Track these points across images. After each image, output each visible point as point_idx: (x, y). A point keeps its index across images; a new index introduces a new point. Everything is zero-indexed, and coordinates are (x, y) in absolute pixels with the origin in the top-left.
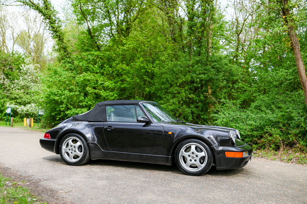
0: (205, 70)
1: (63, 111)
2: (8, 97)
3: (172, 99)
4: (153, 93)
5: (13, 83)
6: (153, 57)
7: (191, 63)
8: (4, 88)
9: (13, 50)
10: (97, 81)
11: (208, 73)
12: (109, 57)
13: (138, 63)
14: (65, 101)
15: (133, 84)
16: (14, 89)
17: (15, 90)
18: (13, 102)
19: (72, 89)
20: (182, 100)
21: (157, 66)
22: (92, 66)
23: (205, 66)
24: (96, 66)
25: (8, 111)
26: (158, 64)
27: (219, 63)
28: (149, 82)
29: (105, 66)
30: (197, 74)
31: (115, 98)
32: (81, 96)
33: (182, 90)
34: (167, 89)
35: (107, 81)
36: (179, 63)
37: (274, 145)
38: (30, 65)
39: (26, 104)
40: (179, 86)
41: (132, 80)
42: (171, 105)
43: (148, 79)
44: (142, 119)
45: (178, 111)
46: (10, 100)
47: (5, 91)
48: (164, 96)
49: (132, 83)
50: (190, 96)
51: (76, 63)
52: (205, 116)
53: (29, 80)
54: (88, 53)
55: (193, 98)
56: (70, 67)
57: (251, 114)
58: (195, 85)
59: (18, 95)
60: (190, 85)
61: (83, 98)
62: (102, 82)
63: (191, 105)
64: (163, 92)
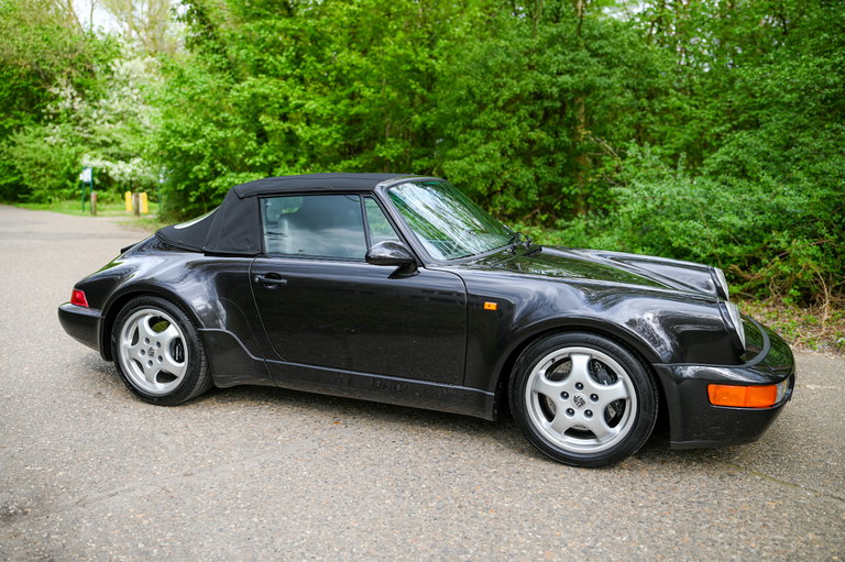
0: (572, 60)
1: (205, 180)
2: (85, 141)
3: (485, 143)
4: (433, 129)
5: (95, 107)
6: (430, 29)
7: (535, 42)
8: (74, 119)
9: (92, 26)
10: (286, 98)
11: (583, 71)
12: (317, 34)
13: (391, 47)
14: (207, 153)
15: (380, 106)
16: (98, 122)
17: (103, 123)
18: (99, 153)
19: (225, 120)
20: (511, 146)
21: (441, 55)
22: (271, 59)
23: (573, 51)
24: (283, 59)
25: (86, 176)
26: (445, 48)
27: (612, 41)
28: (423, 99)
29: (304, 56)
30: (552, 74)
31: (335, 143)
32: (250, 139)
33: (510, 118)
34: (472, 117)
35: (314, 99)
36: (503, 43)
37: (799, 290)
38: (133, 61)
39: (130, 157)
40: (503, 108)
41: (378, 93)
42: (482, 161)
43: (419, 91)
44: (387, 253)
45: (499, 176)
46: (92, 149)
47: (77, 128)
48: (462, 136)
49: (377, 102)
50: (533, 135)
51: (232, 51)
52: (571, 188)
53: (135, 98)
54: (261, 23)
55: (542, 139)
56: (216, 62)
57: (724, 194)
58: (546, 104)
59: (109, 136)
60: (533, 104)
61: (255, 145)
62: (300, 102)
63: (533, 158)
64: (458, 126)
